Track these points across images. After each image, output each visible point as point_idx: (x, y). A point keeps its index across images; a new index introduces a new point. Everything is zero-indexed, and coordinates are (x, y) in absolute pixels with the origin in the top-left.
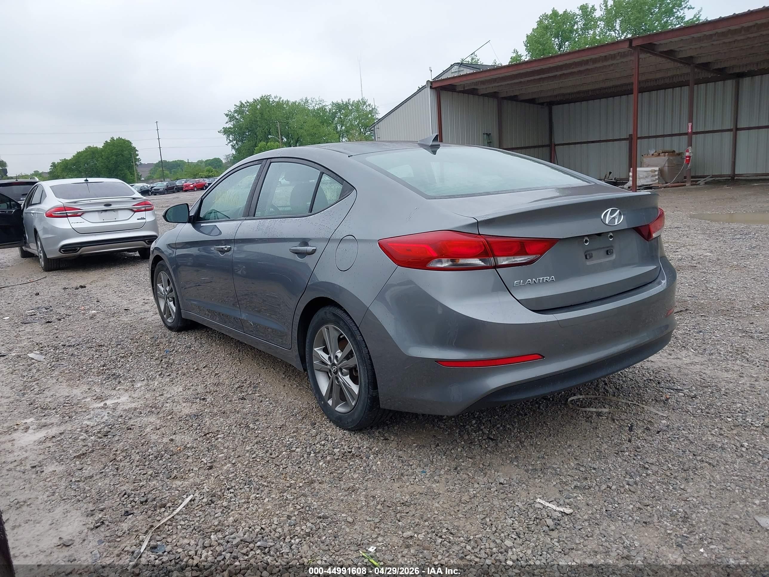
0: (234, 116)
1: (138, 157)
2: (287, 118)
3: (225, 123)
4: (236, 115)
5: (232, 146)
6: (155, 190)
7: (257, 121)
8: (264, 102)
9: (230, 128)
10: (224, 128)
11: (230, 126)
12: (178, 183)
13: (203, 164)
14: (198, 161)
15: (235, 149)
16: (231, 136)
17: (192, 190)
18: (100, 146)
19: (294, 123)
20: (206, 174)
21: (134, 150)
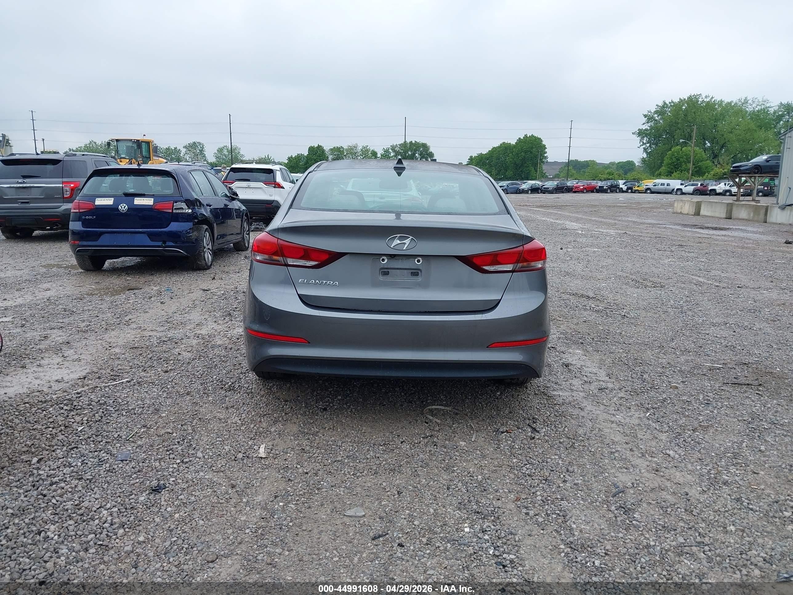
0: (653, 117)
1: (545, 155)
2: (716, 120)
3: (642, 124)
4: (656, 115)
5: (644, 148)
6: (544, 188)
7: (678, 123)
8: (692, 102)
9: (646, 130)
10: (639, 129)
11: (647, 127)
12: (569, 184)
13: (615, 166)
14: (610, 163)
15: (647, 152)
16: (645, 138)
17: (582, 191)
18: (513, 142)
19: (723, 126)
20: (605, 176)
21: (544, 147)
